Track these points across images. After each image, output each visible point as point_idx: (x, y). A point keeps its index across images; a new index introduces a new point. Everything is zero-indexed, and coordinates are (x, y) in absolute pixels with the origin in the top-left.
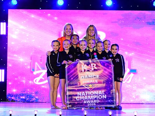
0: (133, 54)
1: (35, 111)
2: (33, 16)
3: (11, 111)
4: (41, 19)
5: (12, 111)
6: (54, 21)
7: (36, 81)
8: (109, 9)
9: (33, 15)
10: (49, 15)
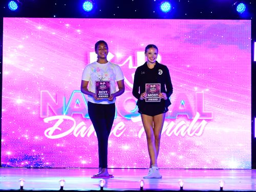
0: (207, 90)
1: (61, 181)
2: (40, 28)
3: (22, 181)
4: (54, 33)
5: (24, 181)
6: (77, 36)
7: (47, 133)
8: (165, 17)
9: (39, 26)
10: (67, 25)
